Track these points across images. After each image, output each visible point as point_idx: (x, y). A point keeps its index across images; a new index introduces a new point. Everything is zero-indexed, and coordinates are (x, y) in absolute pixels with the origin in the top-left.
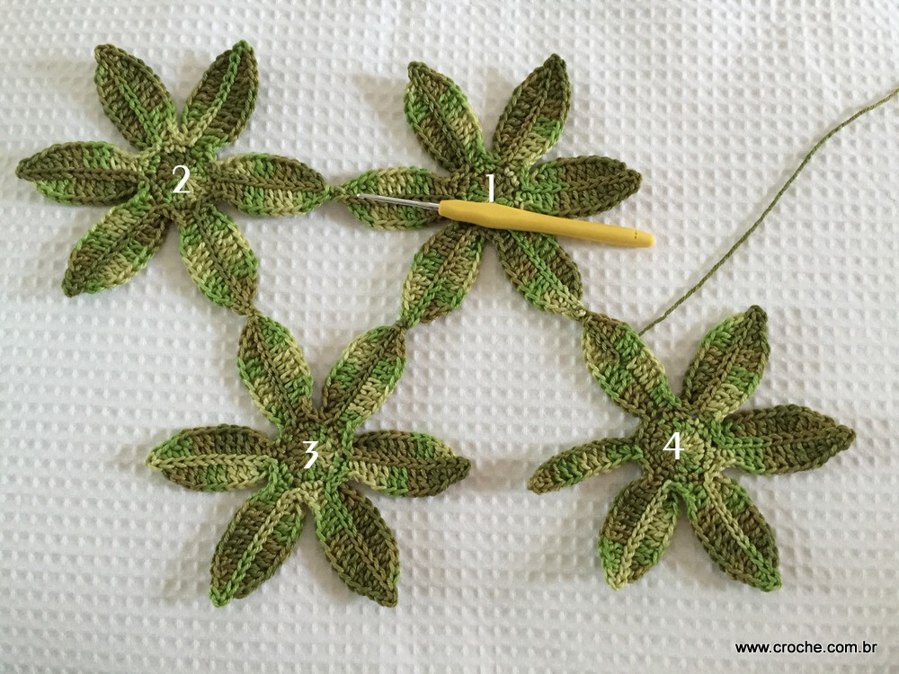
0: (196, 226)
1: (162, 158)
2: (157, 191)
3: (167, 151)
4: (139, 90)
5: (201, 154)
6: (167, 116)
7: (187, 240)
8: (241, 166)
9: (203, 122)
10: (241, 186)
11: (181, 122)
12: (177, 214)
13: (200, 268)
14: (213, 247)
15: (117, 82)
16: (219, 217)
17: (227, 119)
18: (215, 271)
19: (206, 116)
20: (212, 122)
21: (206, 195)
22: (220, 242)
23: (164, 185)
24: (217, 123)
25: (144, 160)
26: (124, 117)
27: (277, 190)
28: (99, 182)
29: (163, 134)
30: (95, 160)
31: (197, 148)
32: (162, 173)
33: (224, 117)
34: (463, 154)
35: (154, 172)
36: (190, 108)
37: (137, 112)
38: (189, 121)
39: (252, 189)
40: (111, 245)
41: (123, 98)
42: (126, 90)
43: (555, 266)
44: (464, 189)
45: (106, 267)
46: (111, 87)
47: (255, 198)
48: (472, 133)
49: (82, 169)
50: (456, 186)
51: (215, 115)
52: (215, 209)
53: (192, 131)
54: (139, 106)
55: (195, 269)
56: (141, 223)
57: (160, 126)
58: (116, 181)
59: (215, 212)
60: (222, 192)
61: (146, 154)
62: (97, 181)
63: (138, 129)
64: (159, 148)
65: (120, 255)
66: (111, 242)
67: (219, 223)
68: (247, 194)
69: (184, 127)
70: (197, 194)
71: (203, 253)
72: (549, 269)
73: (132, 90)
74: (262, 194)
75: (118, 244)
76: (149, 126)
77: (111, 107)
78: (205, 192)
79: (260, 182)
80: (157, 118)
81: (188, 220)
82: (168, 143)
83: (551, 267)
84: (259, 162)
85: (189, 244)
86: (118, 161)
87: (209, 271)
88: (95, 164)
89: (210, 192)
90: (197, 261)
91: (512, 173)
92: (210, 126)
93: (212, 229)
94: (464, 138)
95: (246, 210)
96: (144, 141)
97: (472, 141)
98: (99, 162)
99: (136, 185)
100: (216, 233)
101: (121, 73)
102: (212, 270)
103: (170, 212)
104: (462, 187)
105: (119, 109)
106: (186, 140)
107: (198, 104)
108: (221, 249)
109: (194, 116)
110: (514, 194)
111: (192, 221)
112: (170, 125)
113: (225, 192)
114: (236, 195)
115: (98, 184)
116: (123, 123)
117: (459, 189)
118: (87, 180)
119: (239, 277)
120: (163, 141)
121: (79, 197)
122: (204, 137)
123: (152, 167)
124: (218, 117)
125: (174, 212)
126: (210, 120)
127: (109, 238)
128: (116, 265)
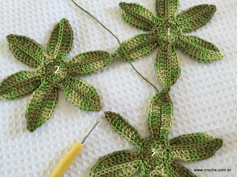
0: (68, 86)
1: (46, 67)
2: (49, 79)
3: (47, 64)
4: (28, 46)
5: (60, 60)
6: (42, 52)
7: (67, 92)
8: (76, 60)
9: (56, 49)
10: (79, 66)
11: (48, 52)
12: (60, 85)
13: (76, 100)
14: (78, 91)
15: (18, 46)
16: (75, 80)
17: (65, 45)
18: (82, 99)
19: (56, 47)
20: (60, 48)
21: (67, 74)
22: (79, 88)
23: (50, 77)
24: (61, 48)
25: (39, 70)
26: (26, 58)
27: (93, 63)
28: (26, 85)
29: (43, 59)
30: (21, 78)
31: (58, 59)
32: (48, 72)
33: (63, 45)
34: (151, 22)
35: (45, 73)
36: (50, 46)
37: (30, 55)
38: (51, 51)
39: (83, 66)
40: (39, 106)
41: (23, 52)
42: (23, 48)
43: (204, 46)
44: (158, 33)
45: (41, 115)
46: (17, 49)
47: (86, 69)
48: (151, 15)
49: (17, 83)
50: (155, 33)
51: (60, 45)
52: (72, 78)
53: (53, 54)
54: (30, 52)
55: (75, 101)
56: (47, 93)
57: (41, 56)
58: (32, 82)
59: (73, 79)
60: (73, 71)
61: (39, 68)
62: (25, 85)
63: (33, 60)
64: (43, 64)
65: (45, 108)
66: (39, 105)
67: (76, 82)
68: (82, 68)
69: (50, 53)
70: (64, 75)
71: (75, 95)
72: (202, 47)
73: (25, 47)
74: (88, 66)
75: (42, 104)
76: (37, 58)
77: (19, 56)
78: (67, 73)
79: (86, 62)
80: (38, 54)
81: (64, 85)
82: (46, 61)
83: (203, 47)
84: (82, 56)
85: (69, 93)
86: (30, 74)
87: (80, 100)
88: (21, 80)
89: (68, 73)
90: (74, 98)
91: (171, 21)
92: (59, 50)
93: (75, 85)
94: (149, 18)
95: (84, 74)
96: (36, 64)
97: (152, 17)
98: (23, 78)
99: (40, 80)
100: (77, 86)
101: (19, 43)
102: (81, 99)
103: (56, 85)
104: (157, 33)
105: (22, 56)
106: (52, 58)
107: (52, 44)
108: (81, 90)
109: (52, 49)
110: (176, 28)
111: (66, 85)
112: (45, 54)
113: (74, 70)
114: (79, 70)
115: (26, 86)
116: (26, 60)
117: (156, 34)
118: (21, 86)
119: (91, 98)
120: (44, 61)
121: (21, 94)
122: (59, 54)
123: (43, 71)
124: (61, 46)
125: (58, 84)
126: (59, 48)
127: (37, 104)
128: (45, 113)
